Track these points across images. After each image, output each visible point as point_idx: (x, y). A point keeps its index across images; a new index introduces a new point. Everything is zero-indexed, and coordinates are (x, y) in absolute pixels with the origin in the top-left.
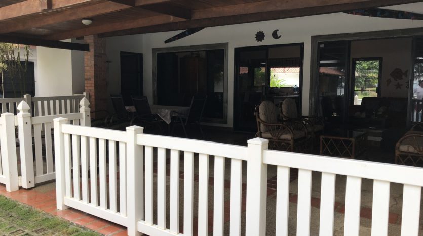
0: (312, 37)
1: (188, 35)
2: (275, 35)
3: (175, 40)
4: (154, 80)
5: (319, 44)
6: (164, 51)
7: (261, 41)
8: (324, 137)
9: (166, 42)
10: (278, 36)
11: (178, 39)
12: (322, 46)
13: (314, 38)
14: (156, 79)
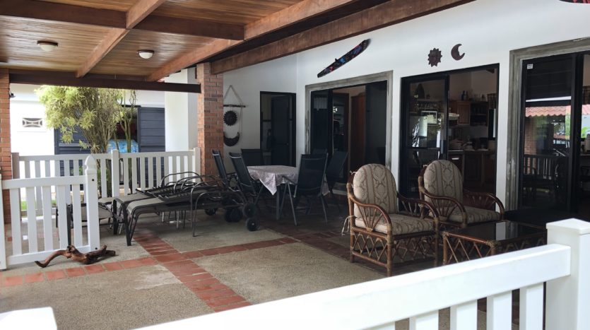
0: (511, 52)
1: (344, 63)
2: (456, 54)
3: (329, 72)
4: (306, 130)
5: (526, 63)
6: (319, 89)
7: (436, 65)
8: (448, 235)
9: (320, 75)
10: (461, 54)
11: (333, 70)
12: (530, 67)
13: (515, 53)
14: (309, 128)
